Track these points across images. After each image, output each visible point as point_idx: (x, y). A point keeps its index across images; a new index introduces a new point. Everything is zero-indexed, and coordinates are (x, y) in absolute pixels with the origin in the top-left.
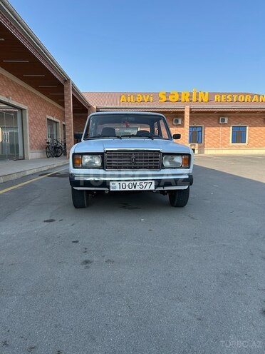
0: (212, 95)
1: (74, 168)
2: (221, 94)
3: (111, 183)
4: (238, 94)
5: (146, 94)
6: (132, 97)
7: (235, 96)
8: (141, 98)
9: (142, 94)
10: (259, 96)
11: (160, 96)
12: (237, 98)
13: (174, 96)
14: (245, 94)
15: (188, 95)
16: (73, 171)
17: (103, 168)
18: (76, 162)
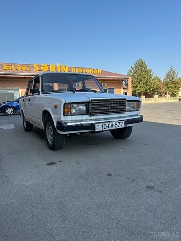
0: (70, 68)
1: (64, 115)
2: (76, 68)
3: (96, 125)
4: (86, 68)
5: (24, 65)
6: (13, 66)
7: (84, 70)
8: (20, 67)
9: (21, 65)
10: (97, 70)
11: (35, 66)
12: (85, 71)
13: (44, 67)
14: (90, 69)
15: (55, 67)
16: (63, 118)
17: (87, 114)
18: (66, 110)
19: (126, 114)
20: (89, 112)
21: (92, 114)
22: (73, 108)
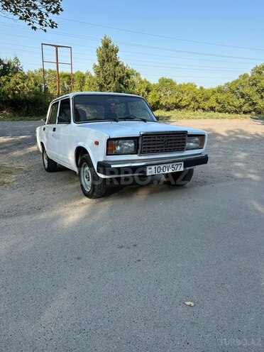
1: (107, 155)
3: (148, 167)
16: (106, 158)
17: (136, 153)
18: (109, 148)
19: (187, 153)
20: (139, 150)
21: (143, 153)
22: (118, 144)
